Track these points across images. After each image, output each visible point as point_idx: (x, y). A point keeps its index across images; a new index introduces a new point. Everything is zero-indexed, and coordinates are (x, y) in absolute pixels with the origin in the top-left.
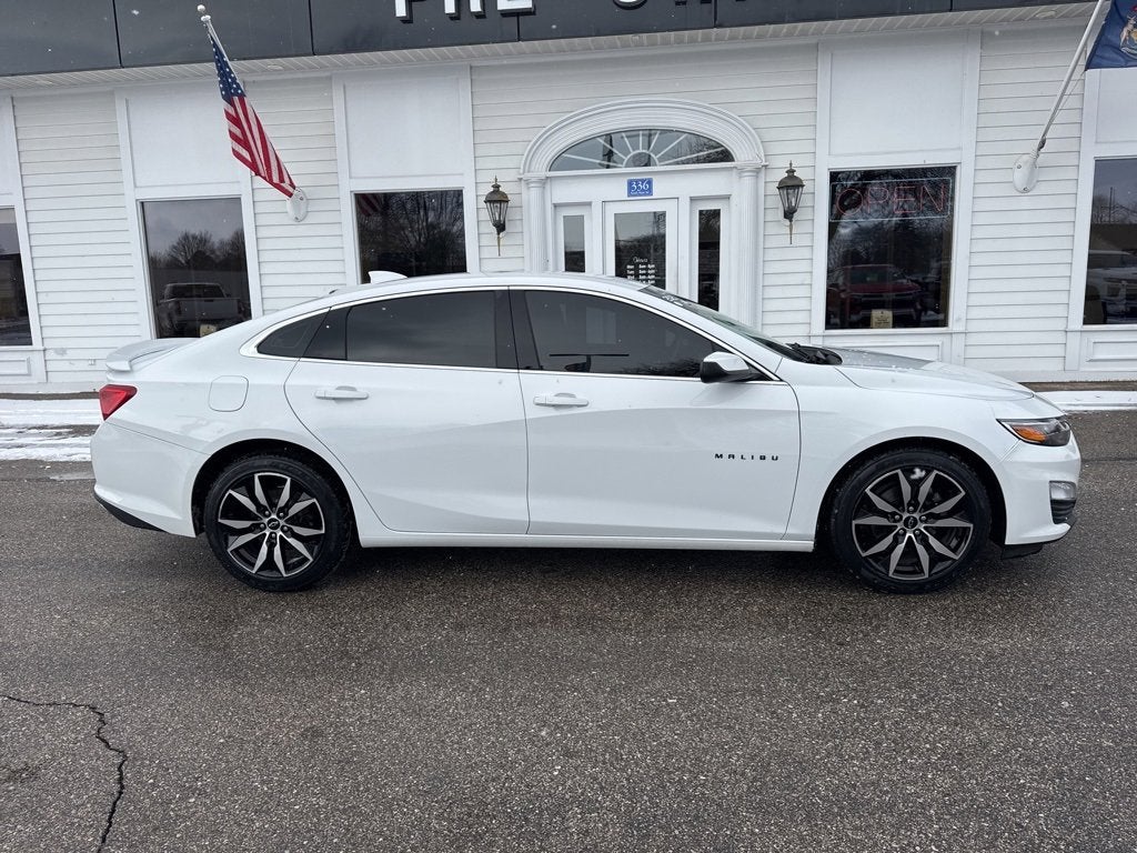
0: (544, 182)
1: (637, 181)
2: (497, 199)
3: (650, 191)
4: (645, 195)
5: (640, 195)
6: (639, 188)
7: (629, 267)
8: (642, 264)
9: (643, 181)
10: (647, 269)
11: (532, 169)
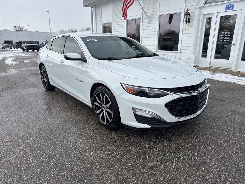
0: (201, 8)
1: (229, 5)
2: (187, 14)
3: (233, 8)
4: (231, 9)
5: (229, 10)
6: (229, 7)
7: (222, 32)
8: (227, 31)
9: (231, 5)
10: (228, 33)
11: (199, 5)
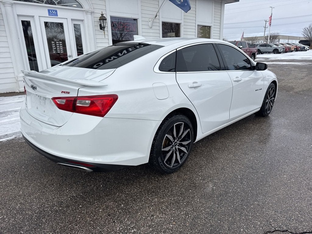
0: (12, 5)
1: (51, 10)
3: (57, 15)
5: (53, 16)
6: (52, 13)
7: (52, 42)
8: (57, 41)
9: (54, 11)
10: (59, 43)
